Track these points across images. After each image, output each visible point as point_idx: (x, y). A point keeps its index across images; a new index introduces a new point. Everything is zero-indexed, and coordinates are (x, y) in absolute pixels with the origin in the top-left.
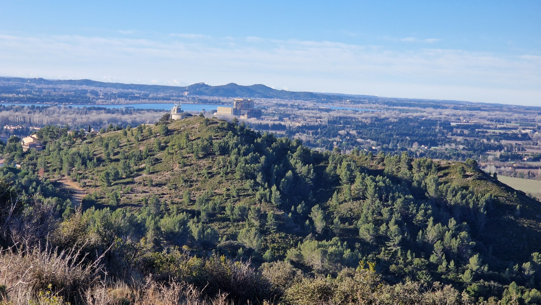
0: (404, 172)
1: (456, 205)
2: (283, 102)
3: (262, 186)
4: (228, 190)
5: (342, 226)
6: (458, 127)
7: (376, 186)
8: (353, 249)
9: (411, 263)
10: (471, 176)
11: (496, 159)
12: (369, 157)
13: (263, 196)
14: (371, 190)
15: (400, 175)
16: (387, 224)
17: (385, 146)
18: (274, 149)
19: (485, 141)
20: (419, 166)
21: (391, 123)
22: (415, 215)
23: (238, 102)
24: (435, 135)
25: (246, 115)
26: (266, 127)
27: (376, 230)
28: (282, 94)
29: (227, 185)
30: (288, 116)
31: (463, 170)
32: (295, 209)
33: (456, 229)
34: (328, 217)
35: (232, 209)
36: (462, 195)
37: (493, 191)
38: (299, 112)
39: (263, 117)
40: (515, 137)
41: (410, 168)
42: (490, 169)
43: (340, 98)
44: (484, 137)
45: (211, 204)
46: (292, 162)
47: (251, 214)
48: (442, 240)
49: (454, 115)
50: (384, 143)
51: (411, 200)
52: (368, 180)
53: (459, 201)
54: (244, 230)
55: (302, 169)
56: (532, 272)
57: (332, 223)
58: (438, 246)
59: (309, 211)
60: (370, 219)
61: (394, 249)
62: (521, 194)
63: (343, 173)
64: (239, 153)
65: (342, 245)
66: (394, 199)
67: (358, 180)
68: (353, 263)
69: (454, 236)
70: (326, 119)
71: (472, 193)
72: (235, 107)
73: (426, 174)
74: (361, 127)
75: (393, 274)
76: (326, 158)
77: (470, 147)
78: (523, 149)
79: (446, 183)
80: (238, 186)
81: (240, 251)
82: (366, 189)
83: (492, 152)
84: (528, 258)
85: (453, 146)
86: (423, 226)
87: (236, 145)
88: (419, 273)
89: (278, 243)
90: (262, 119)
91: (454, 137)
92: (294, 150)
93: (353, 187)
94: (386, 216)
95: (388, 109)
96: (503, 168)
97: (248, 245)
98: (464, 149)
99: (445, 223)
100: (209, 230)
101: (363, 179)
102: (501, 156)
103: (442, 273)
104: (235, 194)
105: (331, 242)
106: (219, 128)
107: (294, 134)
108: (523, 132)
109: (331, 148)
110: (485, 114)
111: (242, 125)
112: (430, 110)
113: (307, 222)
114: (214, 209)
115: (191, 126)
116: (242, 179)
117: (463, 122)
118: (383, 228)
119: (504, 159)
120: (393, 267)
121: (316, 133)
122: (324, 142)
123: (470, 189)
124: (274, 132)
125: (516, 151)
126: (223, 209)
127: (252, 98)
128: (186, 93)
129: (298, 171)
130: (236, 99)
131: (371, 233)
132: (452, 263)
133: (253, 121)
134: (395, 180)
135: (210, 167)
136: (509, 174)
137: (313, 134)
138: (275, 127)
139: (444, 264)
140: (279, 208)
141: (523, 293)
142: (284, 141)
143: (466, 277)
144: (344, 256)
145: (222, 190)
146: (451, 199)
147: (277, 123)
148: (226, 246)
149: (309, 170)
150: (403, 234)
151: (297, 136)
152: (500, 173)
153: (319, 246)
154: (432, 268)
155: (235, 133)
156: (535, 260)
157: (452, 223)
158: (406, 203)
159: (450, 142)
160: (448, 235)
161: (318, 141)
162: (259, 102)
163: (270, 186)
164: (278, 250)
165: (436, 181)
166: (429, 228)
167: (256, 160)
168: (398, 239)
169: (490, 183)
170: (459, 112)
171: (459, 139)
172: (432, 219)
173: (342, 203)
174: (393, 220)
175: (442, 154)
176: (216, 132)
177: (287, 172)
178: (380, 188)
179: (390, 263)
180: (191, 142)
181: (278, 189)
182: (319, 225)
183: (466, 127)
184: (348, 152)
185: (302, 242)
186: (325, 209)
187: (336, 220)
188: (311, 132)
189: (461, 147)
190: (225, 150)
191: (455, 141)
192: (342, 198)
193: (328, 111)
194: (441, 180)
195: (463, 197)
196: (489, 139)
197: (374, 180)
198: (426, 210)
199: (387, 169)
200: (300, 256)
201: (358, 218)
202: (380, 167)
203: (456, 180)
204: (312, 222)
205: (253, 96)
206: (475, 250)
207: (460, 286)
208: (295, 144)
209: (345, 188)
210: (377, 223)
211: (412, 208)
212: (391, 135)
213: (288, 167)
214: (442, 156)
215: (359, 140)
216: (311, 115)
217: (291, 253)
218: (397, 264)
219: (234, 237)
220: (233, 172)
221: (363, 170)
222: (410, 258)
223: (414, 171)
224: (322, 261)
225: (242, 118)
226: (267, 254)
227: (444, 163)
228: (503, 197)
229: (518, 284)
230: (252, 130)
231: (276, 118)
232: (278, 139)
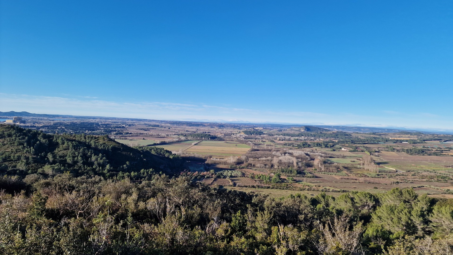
0: (83, 140)
1: (102, 149)
2: (35, 118)
3: (27, 147)
4: (12, 150)
5: (60, 159)
6: (101, 125)
7: (73, 145)
8: (64, 166)
9: (86, 169)
10: (106, 140)
11: (114, 134)
12: (70, 136)
13: (27, 151)
14: (71, 146)
15: (81, 141)
16: (77, 157)
17: (76, 131)
18: (31, 134)
19: (111, 129)
20: (88, 137)
21: (78, 124)
22: (87, 154)
23: (15, 118)
24: (94, 128)
25: (19, 123)
26: (28, 127)
27: (73, 159)
28: (34, 115)
29: (12, 148)
30: (37, 122)
31: (104, 138)
32: (41, 154)
33: (102, 157)
34: (54, 157)
35: (14, 157)
36: (103, 146)
37: (114, 144)
38: (41, 121)
39: (26, 123)
40: (120, 127)
41: (85, 138)
42: (112, 137)
43: (58, 116)
44: (110, 128)
45: (4, 155)
46: (39, 138)
47: (22, 158)
48: (97, 160)
49: (100, 121)
50: (75, 131)
51: (86, 149)
52: (70, 143)
53: (103, 148)
54: (19, 164)
55: (43, 141)
56: (126, 168)
57: (56, 158)
58: (96, 163)
59: (47, 155)
60: (71, 156)
61: (80, 165)
62: (122, 144)
63: (60, 141)
64: (16, 136)
65: (60, 166)
66: (80, 149)
67: (66, 144)
68: (62, 172)
69: (101, 159)
70: (53, 123)
71: (107, 145)
72: (14, 120)
73: (91, 140)
74: (66, 126)
75: (80, 173)
76: (53, 136)
77: (106, 131)
78: (123, 131)
79: (98, 142)
80: (17, 148)
81: (18, 171)
82: (69, 146)
83: (113, 132)
84: (126, 164)
85: (100, 131)
86: (91, 157)
87: (15, 133)
88: (89, 172)
89: (34, 167)
90: (26, 124)
91: (100, 128)
92: (39, 134)
93: (64, 146)
94: (77, 154)
95: (76, 120)
96: (116, 137)
97: (21, 168)
98: (104, 131)
99: (98, 155)
100: (3, 165)
101: (68, 143)
102: (116, 133)
103: (97, 171)
104: (15, 151)
105: (56, 165)
106: (7, 127)
107: (40, 128)
108: (122, 126)
109: (55, 133)
110: (110, 120)
111: (17, 126)
112: (92, 119)
113: (46, 159)
114: (6, 157)
116: (18, 145)
117: (103, 123)
118: (76, 158)
119: (117, 134)
120: (80, 171)
121: (49, 128)
122: (52, 131)
123: (106, 144)
124: (31, 128)
125: (120, 132)
126: (10, 157)
127: (21, 117)
129: (41, 141)
130: (14, 117)
131: (71, 160)
132: (101, 168)
133: (22, 124)
134: (80, 142)
135: (4, 142)
136: (118, 139)
137: (47, 128)
138: (31, 127)
139: (98, 168)
140: (34, 155)
141: (124, 174)
142: (35, 131)
143: (105, 171)
144: (61, 169)
145: (10, 150)
146: (100, 148)
147: (32, 125)
148: (11, 170)
149: (46, 141)
150: (83, 160)
151: (41, 129)
152: (116, 138)
153: (51, 167)
154: (94, 170)
155: (14, 129)
156: (127, 164)
157: (100, 155)
158: (84, 150)
159: (99, 129)
160: (99, 159)
161: (50, 131)
162: (24, 118)
163: (30, 147)
164: (34, 170)
165: (94, 142)
166: (93, 157)
167: (24, 138)
168: (81, 162)
169: (112, 142)
170: (102, 120)
171: (102, 128)
172: (93, 154)
173: (60, 151)
174: (79, 156)
175: (96, 133)
176: (6, 129)
177: (37, 142)
178: (74, 145)
179: (79, 170)
181: (33, 148)
182: (51, 159)
183: (104, 125)
184: (61, 134)
185: (44, 166)
186: (53, 154)
187: (58, 157)
188: (46, 128)
189: (103, 131)
190: (10, 135)
191: (101, 129)
192: (60, 150)
193: (53, 120)
194: (96, 142)
195: (104, 146)
196: (112, 128)
197: (72, 143)
198: (91, 151)
199: (77, 139)
200: (43, 171)
201: (66, 156)
202: (74, 139)
203: (101, 141)
204: (48, 159)
205: (22, 116)
206: (108, 163)
207: (104, 175)
208: (40, 132)
209: (61, 146)
210: (74, 157)
211: (86, 151)
212: (78, 128)
213: (38, 140)
214: (96, 134)
215: (65, 130)
216: (46, 122)
217: (40, 170)
218: (81, 170)
219: (15, 166)
220: (14, 143)
221: (67, 140)
222: (86, 167)
223: (86, 139)
224: (53, 172)
225: (17, 123)
226: (30, 171)
227: (97, 136)
228: (117, 145)
229: (122, 172)
230: (22, 128)
231: (32, 123)
232: (33, 131)
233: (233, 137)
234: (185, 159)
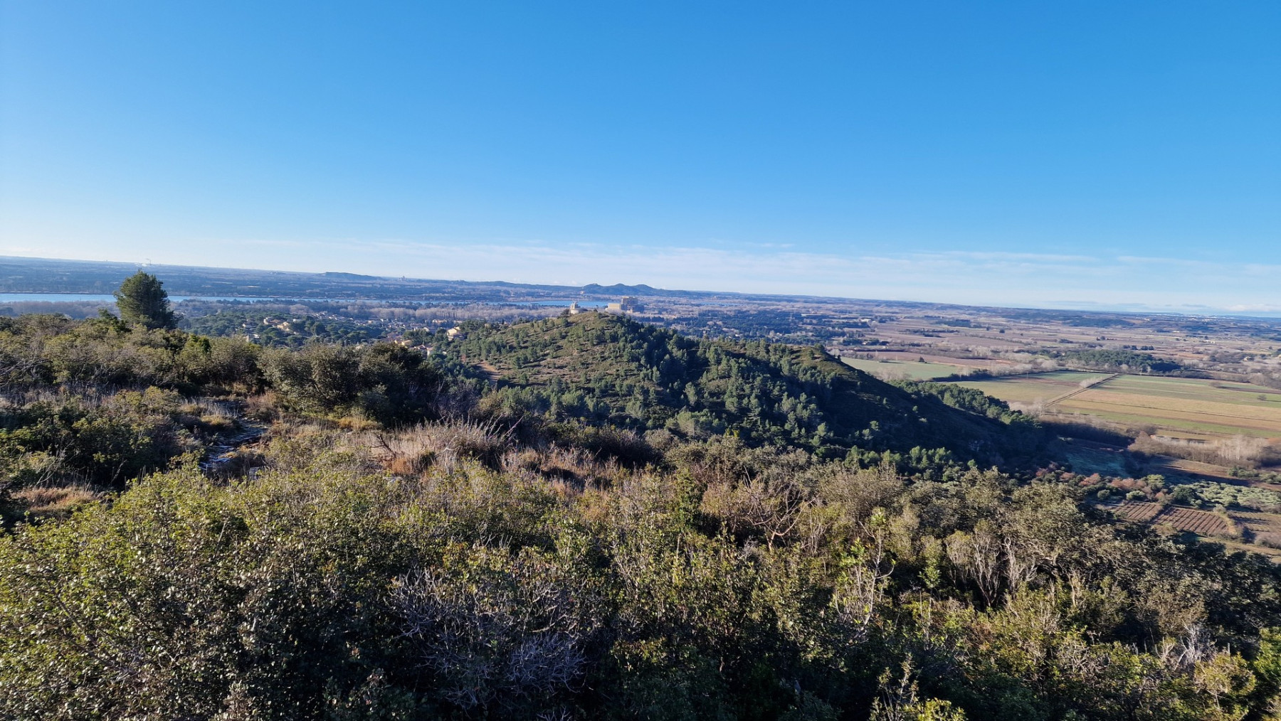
0: (762, 355)
1: (807, 382)
2: (662, 299)
3: (645, 367)
4: (618, 371)
5: (711, 400)
6: (807, 317)
7: (739, 367)
8: (720, 419)
9: (769, 430)
10: (818, 358)
11: (840, 344)
12: (733, 343)
13: (646, 375)
14: (735, 370)
15: (759, 357)
16: (749, 398)
17: (746, 334)
18: (654, 337)
19: (830, 329)
20: (775, 350)
21: (751, 315)
22: (772, 391)
23: (624, 299)
24: (789, 325)
26: (648, 319)
27: (740, 403)
28: (661, 292)
29: (617, 366)
30: (666, 310)
31: (812, 353)
32: (672, 385)
33: (807, 402)
34: (699, 393)
35: (621, 386)
36: (811, 373)
37: (838, 370)
38: (674, 307)
40: (856, 325)
41: (768, 352)
42: (835, 352)
43: (708, 295)
44: (829, 325)
45: (603, 383)
46: (669, 347)
47: (636, 390)
48: (795, 411)
49: (805, 308)
50: (745, 331)
51: (768, 378)
52: (732, 362)
53: (809, 379)
54: (630, 404)
55: (677, 353)
56: (870, 437)
57: (703, 398)
58: (791, 416)
59: (684, 388)
60: (734, 394)
61: (755, 419)
62: (861, 372)
63: (712, 356)
64: (626, 341)
65: (711, 415)
66: (754, 378)
67: (724, 362)
68: (720, 431)
69: (805, 407)
70: (697, 313)
71: (820, 372)
73: (781, 357)
74: (726, 319)
75: (754, 439)
76: (696, 344)
77: (818, 334)
78: (863, 336)
79: (797, 364)
80: (626, 367)
81: (628, 420)
82: (731, 369)
83: (836, 338)
84: (868, 426)
85: (804, 333)
86: (779, 400)
87: (624, 334)
88: (776, 438)
89: (658, 413)
91: (805, 326)
92: (670, 338)
93: (719, 368)
94: (747, 391)
95: (748, 303)
96: (845, 351)
97: (634, 415)
98: (813, 336)
99: (797, 397)
100: (602, 404)
101: (728, 361)
102: (844, 341)
103: (795, 439)
104: (623, 374)
105: (702, 413)
106: (609, 320)
107: (671, 325)
108: (863, 321)
109: (701, 336)
110: (830, 306)
112: (785, 303)
113: (682, 396)
114: (606, 386)
115: (586, 319)
116: (628, 361)
117: (812, 313)
118: (745, 401)
119: (846, 343)
120: (754, 434)
121: (689, 324)
122: (695, 331)
123: (818, 369)
124: (654, 323)
125: (856, 337)
126: (614, 386)
128: (582, 292)
129: (674, 355)
131: (736, 405)
132: (803, 430)
133: (637, 314)
134: (755, 361)
135: (603, 352)
136: (851, 356)
137: (686, 324)
138: (655, 319)
139: (797, 431)
140: (659, 385)
141: (863, 454)
142: (663, 331)
143: (815, 441)
144: (713, 424)
145: (613, 371)
146: (802, 378)
147: (656, 316)
148: (616, 417)
149: (683, 354)
150: (762, 406)
151: (673, 327)
152: (844, 355)
153: (692, 417)
154: (786, 434)
155: (623, 324)
156: (873, 427)
157: (803, 397)
158: (764, 381)
159: (801, 330)
160: (800, 406)
161: (691, 330)
162: (642, 299)
163: (651, 367)
164: (659, 419)
165: (789, 362)
166: (784, 401)
167: (640, 346)
168: (758, 411)
169: (835, 364)
170: (809, 305)
171: (809, 327)
172: (786, 393)
173: (710, 381)
174: (753, 395)
175: (794, 340)
176: (607, 324)
177: (665, 355)
178: (742, 368)
179: (751, 430)
180: (587, 332)
181: (658, 370)
182: (692, 399)
183: (815, 317)
184: (715, 339)
185: (678, 413)
186: (696, 385)
187: (706, 395)
188: (684, 323)
189: (810, 334)
190: (614, 339)
191: (805, 329)
192: (710, 377)
193: (698, 305)
194: (794, 361)
195: (812, 375)
196: (833, 327)
197: (737, 362)
198: (781, 386)
199: (748, 353)
200: (676, 424)
201: (724, 393)
202: (742, 351)
203: (806, 361)
204: (686, 396)
205: (637, 294)
206: (822, 419)
207: (810, 449)
208: (671, 333)
209: (713, 368)
210: (741, 397)
211: (769, 384)
212: (752, 325)
213: (667, 351)
214: (794, 341)
215: (724, 329)
216: (684, 309)
217: (670, 422)
218: (757, 431)
219: (622, 409)
220: (621, 356)
221: (728, 353)
222: (768, 426)
223: (771, 354)
224: (695, 429)
225: (628, 312)
226: (650, 423)
227: (796, 347)
228: (846, 375)
229: (859, 447)
230: (637, 322)
231: (656, 312)
232: (658, 329)
233: (1249, 370)
234: (1052, 430)
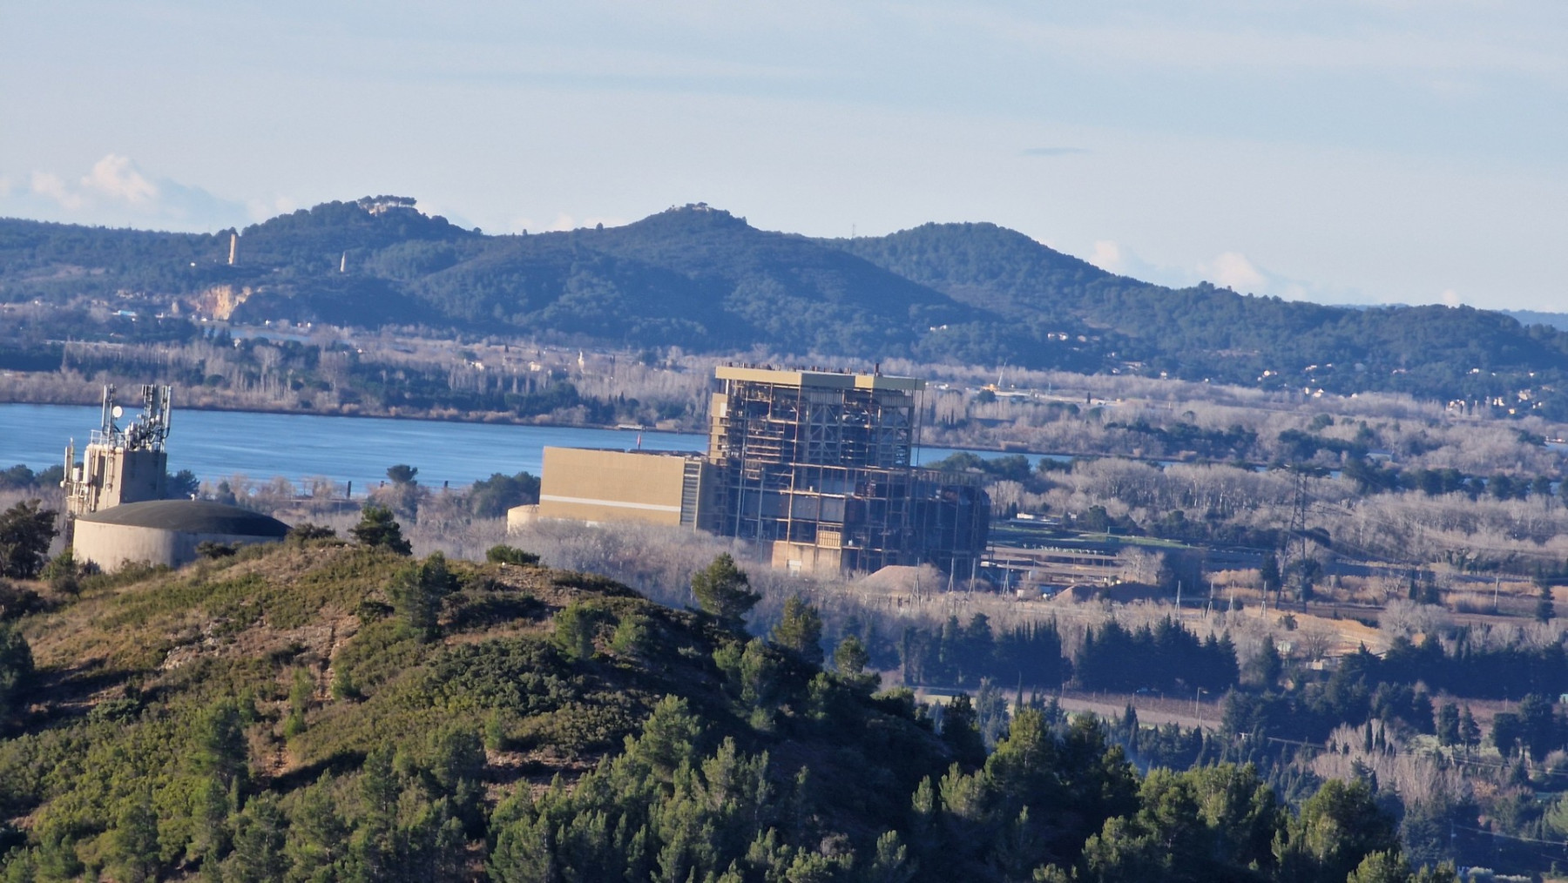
23: (748, 406)
25: (830, 540)
26: (1034, 658)
28: (1198, 327)
30: (1257, 548)
38: (1367, 516)
39: (1004, 554)
72: (716, 452)
87: (731, 839)
90: (994, 581)
107: (1315, 730)
111: (789, 635)
121: (1544, 733)
127: (895, 367)
128: (224, 303)
130: (734, 372)
133: (906, 593)
138: (1119, 662)
151: (1342, 759)
155: (717, 714)
162: (965, 402)
180: (268, 798)
205: (906, 344)
208: (1320, 835)
225: (791, 559)
